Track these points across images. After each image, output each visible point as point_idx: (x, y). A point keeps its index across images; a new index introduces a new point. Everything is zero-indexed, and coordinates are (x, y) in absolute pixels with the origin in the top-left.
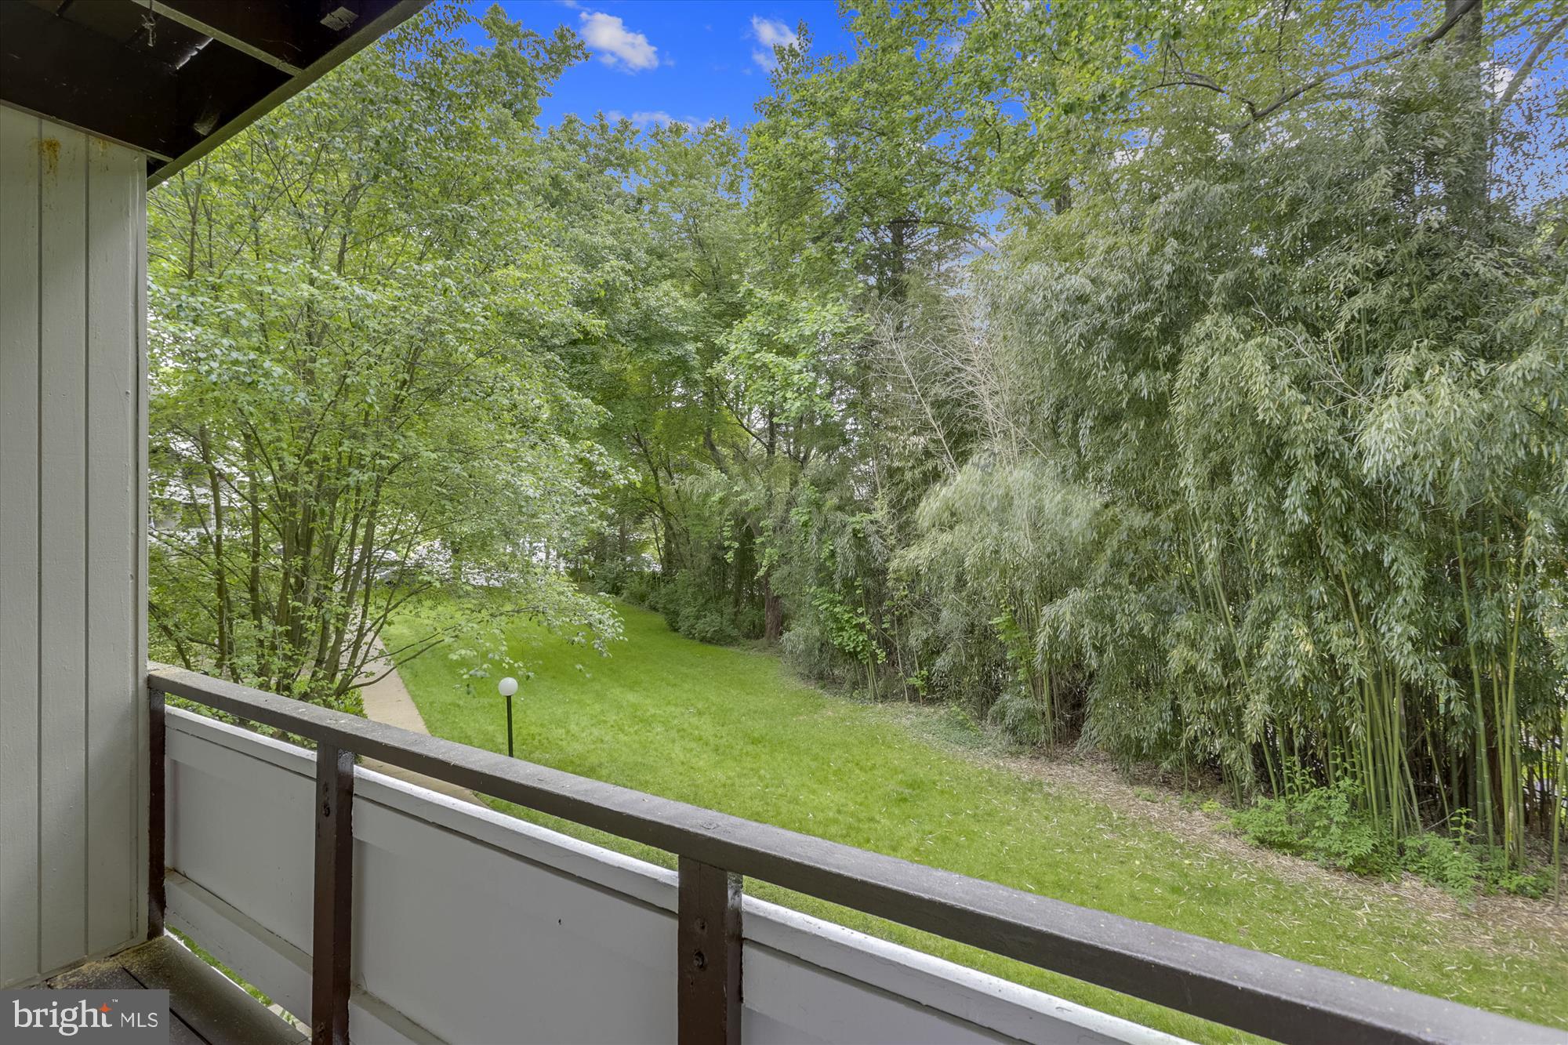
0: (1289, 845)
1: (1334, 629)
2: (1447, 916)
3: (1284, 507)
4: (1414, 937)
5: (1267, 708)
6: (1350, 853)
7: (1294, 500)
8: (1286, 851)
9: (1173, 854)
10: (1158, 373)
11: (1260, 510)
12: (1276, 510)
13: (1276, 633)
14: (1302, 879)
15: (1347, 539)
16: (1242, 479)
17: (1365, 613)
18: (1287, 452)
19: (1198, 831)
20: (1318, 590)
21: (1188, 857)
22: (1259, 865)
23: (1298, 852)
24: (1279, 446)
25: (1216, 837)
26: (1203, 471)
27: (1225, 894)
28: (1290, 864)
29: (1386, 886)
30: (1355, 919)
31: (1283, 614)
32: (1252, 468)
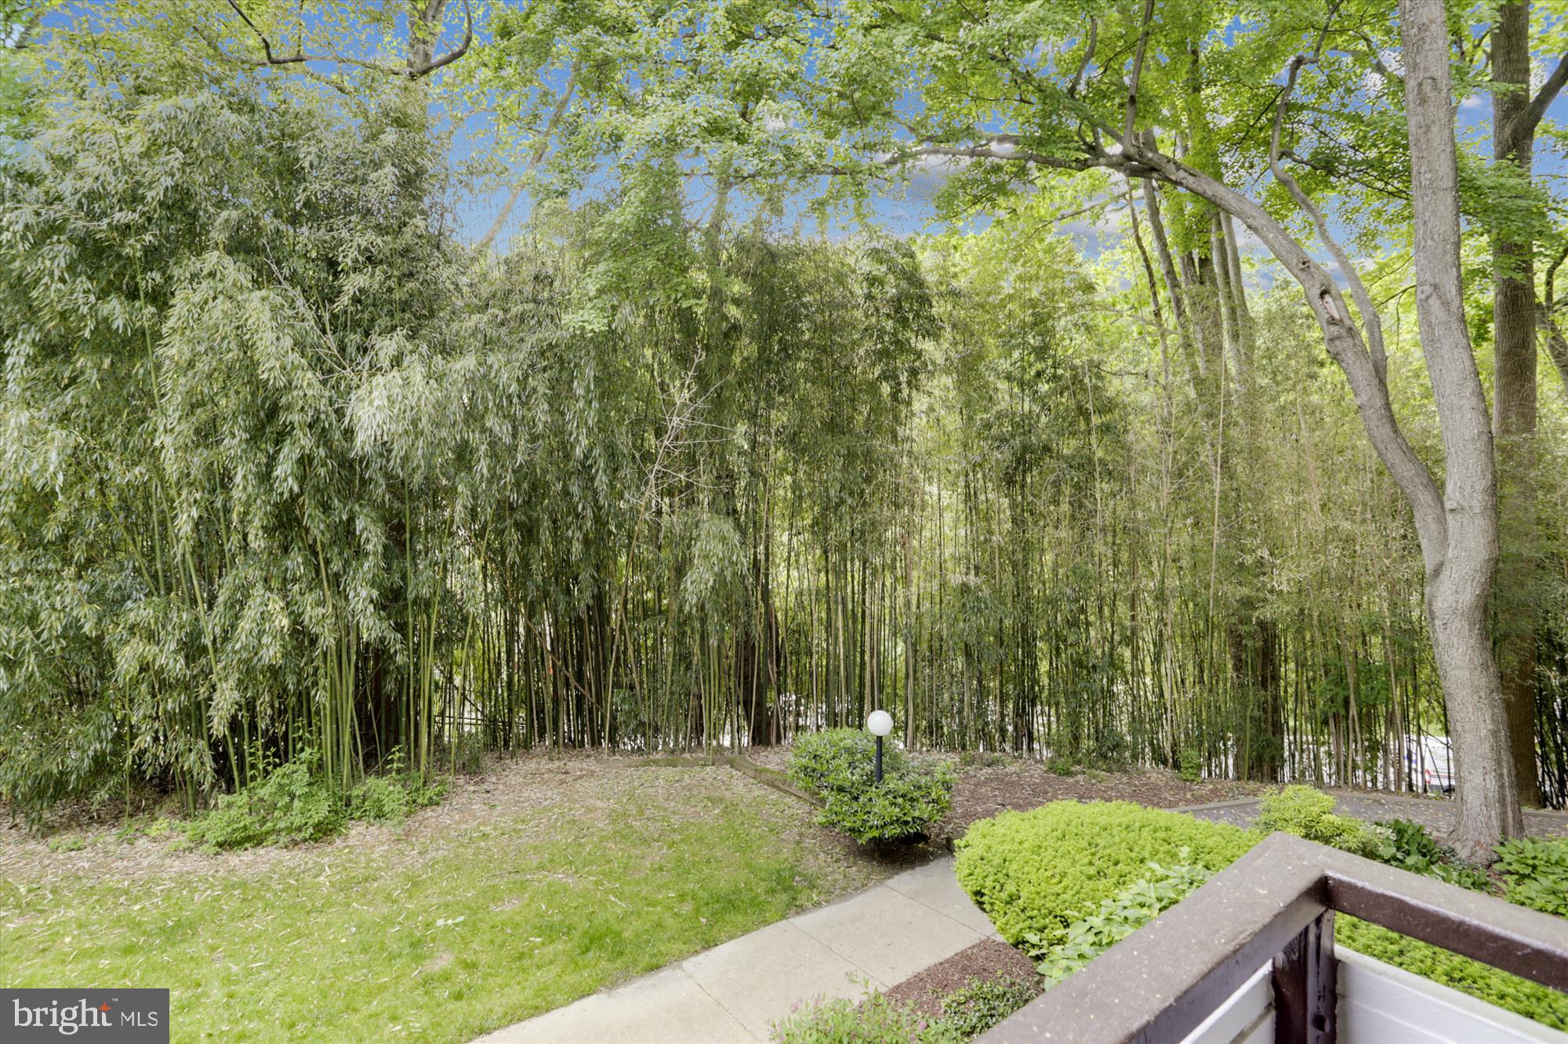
0: (249, 839)
1: (309, 598)
2: (386, 847)
3: (275, 474)
4: (366, 880)
5: (236, 695)
6: (311, 822)
7: (284, 469)
8: (247, 845)
9: (116, 906)
10: (138, 304)
11: (250, 477)
12: (265, 477)
13: (251, 613)
14: (265, 868)
15: (326, 508)
16: (233, 442)
17: (335, 580)
18: (283, 417)
19: (145, 863)
20: (296, 562)
21: (137, 900)
22: (221, 873)
23: (258, 840)
24: (273, 412)
25: (168, 861)
26: (186, 428)
27: (191, 925)
28: (251, 857)
29: (338, 841)
30: (319, 886)
31: (259, 590)
32: (246, 431)
